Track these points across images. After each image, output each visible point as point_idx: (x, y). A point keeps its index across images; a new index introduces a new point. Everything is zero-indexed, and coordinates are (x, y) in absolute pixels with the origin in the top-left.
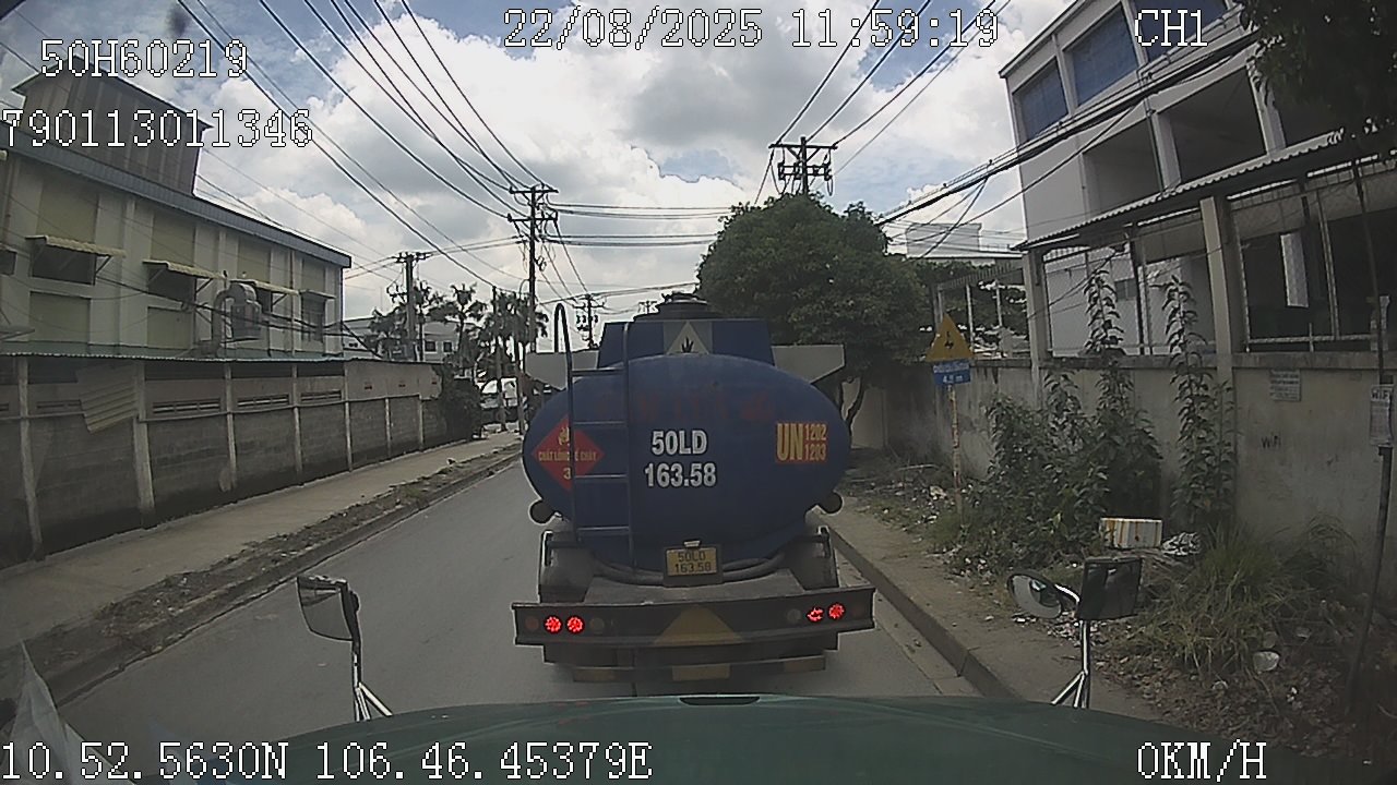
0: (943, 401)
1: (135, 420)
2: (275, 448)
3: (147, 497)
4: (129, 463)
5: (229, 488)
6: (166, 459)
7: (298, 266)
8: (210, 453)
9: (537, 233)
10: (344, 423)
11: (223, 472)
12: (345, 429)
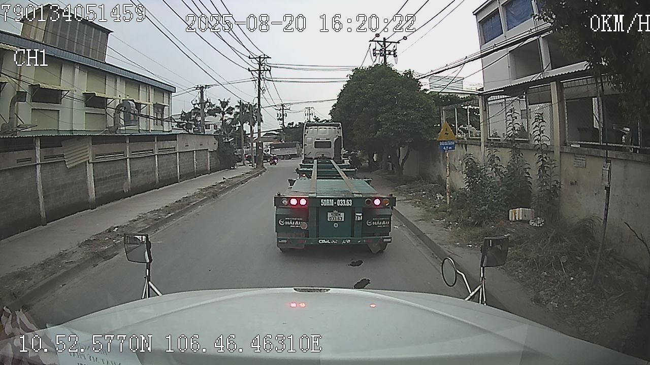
0: (443, 157)
1: (87, 163)
2: (148, 173)
3: (92, 195)
4: (85, 181)
5: (127, 191)
6: (101, 179)
7: (152, 91)
8: (120, 175)
9: (261, 77)
10: (177, 162)
11: (125, 184)
12: (177, 164)
